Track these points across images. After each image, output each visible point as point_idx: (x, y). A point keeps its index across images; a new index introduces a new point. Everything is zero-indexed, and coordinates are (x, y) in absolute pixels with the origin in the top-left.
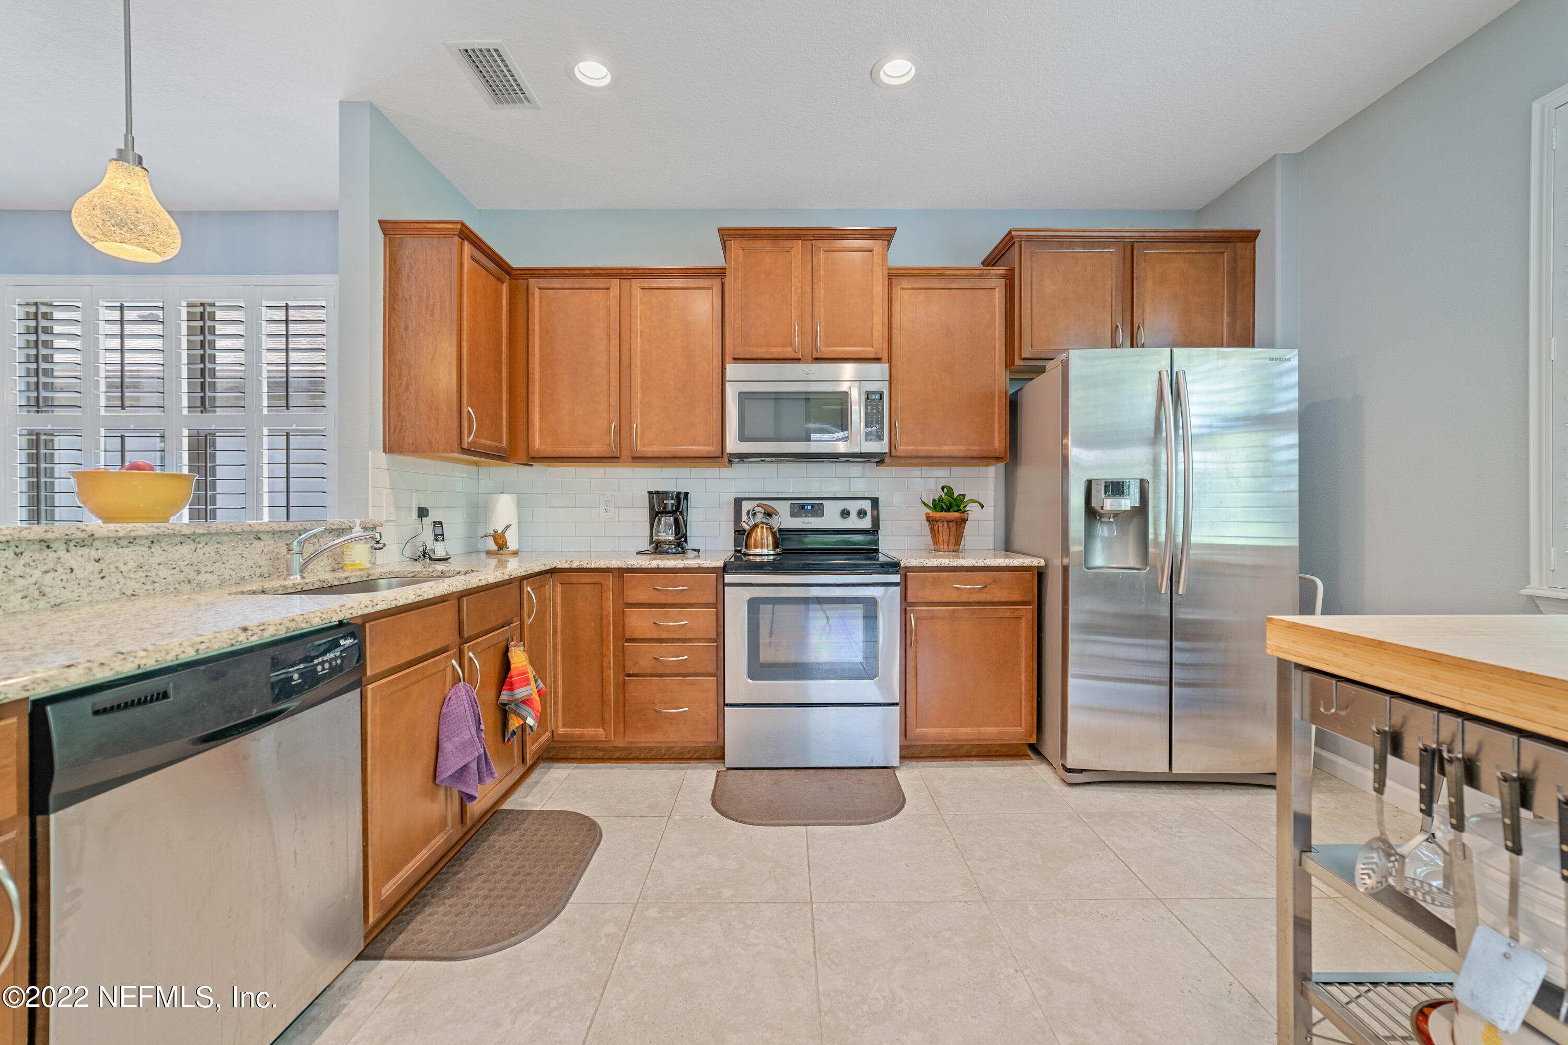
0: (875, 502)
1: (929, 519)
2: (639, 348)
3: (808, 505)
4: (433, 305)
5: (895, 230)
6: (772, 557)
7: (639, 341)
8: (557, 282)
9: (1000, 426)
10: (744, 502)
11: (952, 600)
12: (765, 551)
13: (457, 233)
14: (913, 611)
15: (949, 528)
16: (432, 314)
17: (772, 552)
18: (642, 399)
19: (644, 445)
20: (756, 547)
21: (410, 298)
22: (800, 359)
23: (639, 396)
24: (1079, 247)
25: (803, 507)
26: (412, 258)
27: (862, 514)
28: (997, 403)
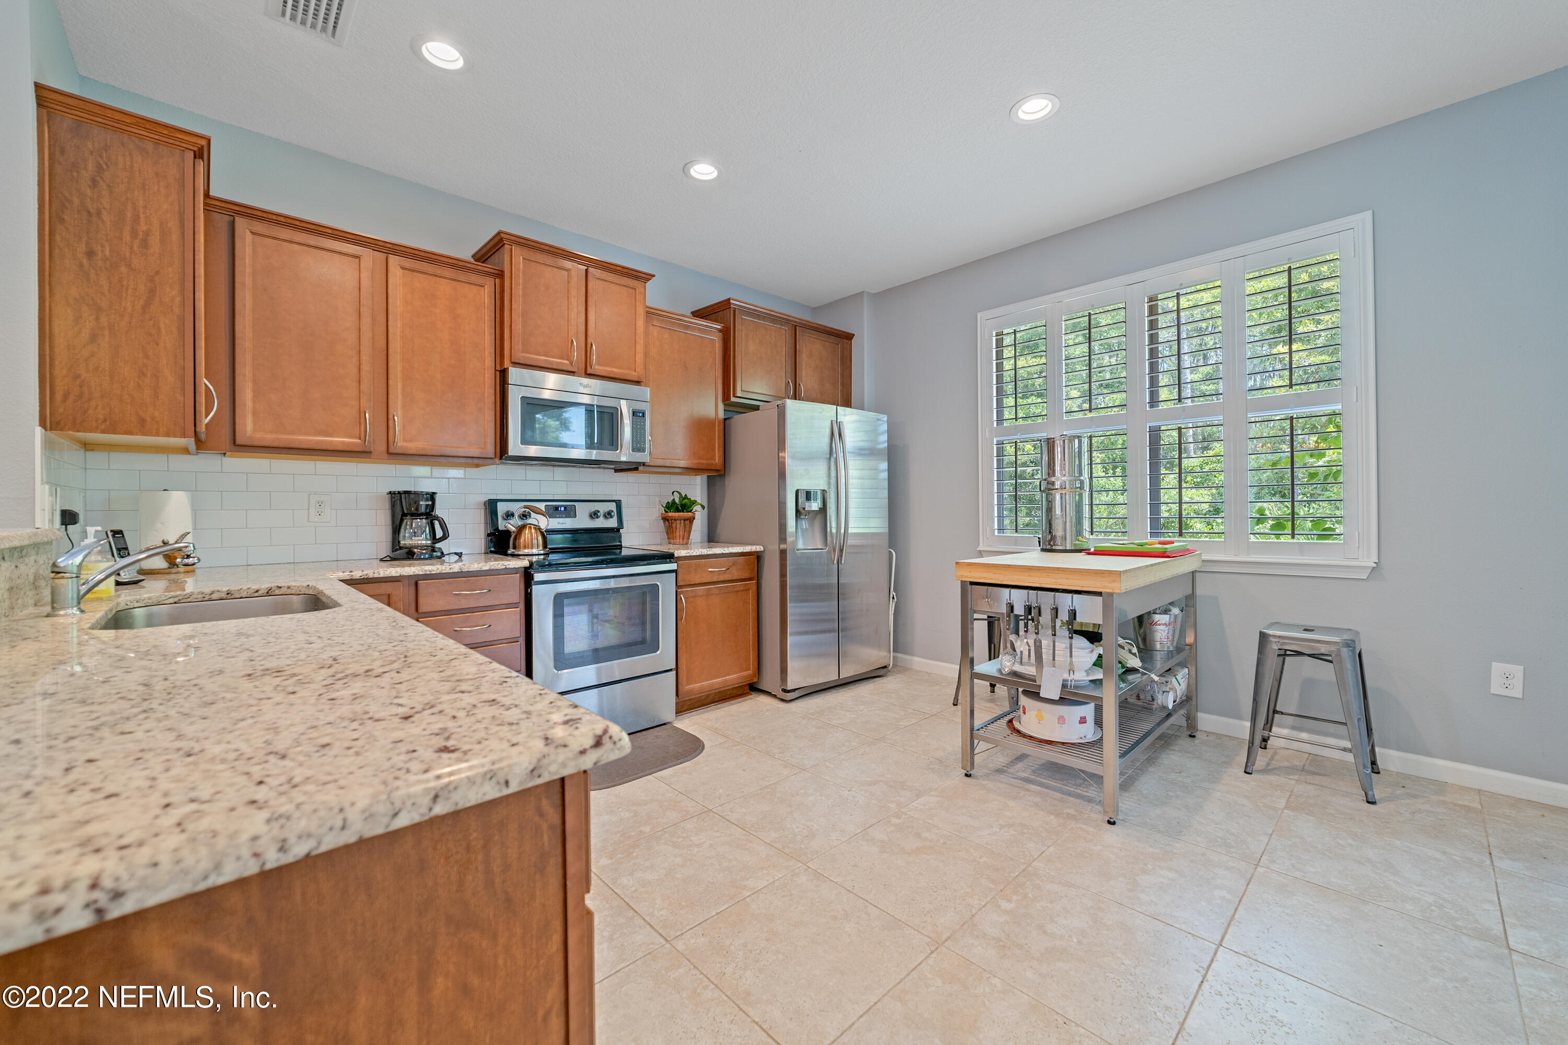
0: (618, 503)
1: (665, 519)
2: (399, 333)
3: (561, 506)
4: (147, 234)
5: (654, 276)
6: (542, 557)
7: (399, 325)
8: (285, 233)
9: (719, 446)
10: (499, 504)
11: (708, 581)
12: (535, 551)
13: (195, 149)
14: (682, 593)
15: (685, 525)
16: (145, 244)
17: (542, 552)
18: (403, 390)
19: (405, 441)
20: (525, 548)
21: (99, 213)
22: (573, 372)
23: (400, 386)
24: (768, 322)
25: (556, 508)
26: (101, 157)
27: (608, 515)
28: (717, 428)
